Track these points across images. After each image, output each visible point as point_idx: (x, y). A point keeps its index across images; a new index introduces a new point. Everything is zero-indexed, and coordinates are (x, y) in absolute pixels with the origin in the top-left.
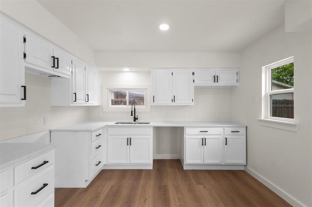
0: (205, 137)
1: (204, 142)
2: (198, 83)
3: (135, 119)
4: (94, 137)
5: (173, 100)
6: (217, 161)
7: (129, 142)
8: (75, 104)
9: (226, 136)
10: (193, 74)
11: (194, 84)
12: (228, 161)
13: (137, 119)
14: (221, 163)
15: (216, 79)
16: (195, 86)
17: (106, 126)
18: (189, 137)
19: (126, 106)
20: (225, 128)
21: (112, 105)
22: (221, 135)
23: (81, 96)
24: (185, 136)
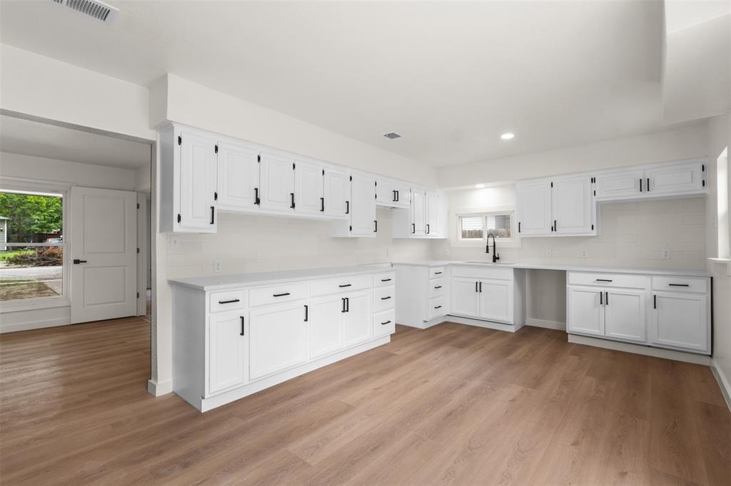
0: (607, 290)
1: (604, 299)
2: (603, 196)
3: (495, 259)
4: (432, 275)
5: (554, 229)
6: (633, 336)
7: (479, 287)
8: (413, 236)
9: (655, 293)
10: (593, 180)
11: (595, 199)
12: (660, 340)
13: (498, 258)
14: (644, 341)
15: (645, 185)
16: (597, 202)
17: (450, 264)
18: (576, 288)
19: (481, 239)
20: (654, 278)
21: (463, 237)
22: (644, 289)
23: (420, 227)
24: (567, 286)
